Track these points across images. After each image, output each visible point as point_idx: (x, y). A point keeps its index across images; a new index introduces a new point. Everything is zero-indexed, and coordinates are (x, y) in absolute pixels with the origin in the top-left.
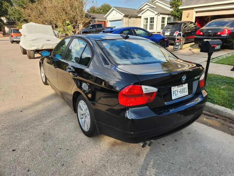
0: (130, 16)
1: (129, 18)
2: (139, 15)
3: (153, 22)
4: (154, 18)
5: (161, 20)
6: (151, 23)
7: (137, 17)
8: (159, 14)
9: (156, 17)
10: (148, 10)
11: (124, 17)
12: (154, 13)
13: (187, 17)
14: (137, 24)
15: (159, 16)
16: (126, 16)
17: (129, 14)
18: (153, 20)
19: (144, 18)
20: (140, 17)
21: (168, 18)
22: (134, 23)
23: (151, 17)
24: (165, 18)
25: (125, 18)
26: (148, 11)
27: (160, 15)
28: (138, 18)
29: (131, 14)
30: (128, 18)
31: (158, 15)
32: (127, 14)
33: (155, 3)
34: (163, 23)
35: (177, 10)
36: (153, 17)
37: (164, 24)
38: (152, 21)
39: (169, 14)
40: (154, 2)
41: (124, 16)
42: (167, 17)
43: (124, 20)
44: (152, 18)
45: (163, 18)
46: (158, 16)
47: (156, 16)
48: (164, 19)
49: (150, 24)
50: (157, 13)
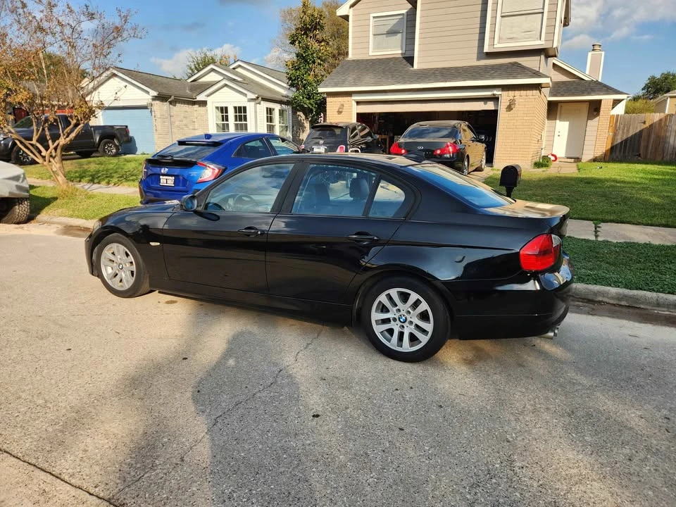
0: (173, 97)
1: (171, 103)
2: (201, 97)
3: (245, 120)
4: (245, 108)
5: (265, 115)
6: (238, 122)
7: (194, 103)
8: (260, 98)
9: (250, 107)
10: (226, 85)
11: (153, 100)
12: (246, 95)
13: (340, 112)
14: (194, 122)
15: (260, 103)
16: (161, 98)
17: (170, 93)
18: (243, 114)
19: (217, 108)
20: (204, 103)
21: (280, 110)
22: (185, 117)
23: (237, 105)
24: (273, 109)
25: (158, 102)
26: (225, 88)
27: (262, 102)
28: (197, 106)
29: (177, 93)
30: (168, 103)
31: (257, 101)
32: (165, 92)
33: (234, 69)
34: (271, 122)
35: (308, 95)
36: (242, 105)
37: (273, 126)
38: (240, 116)
39: (281, 102)
40: (231, 67)
41: (156, 97)
42: (277, 107)
43: (154, 108)
44: (240, 108)
45: (270, 111)
46: (258, 105)
47: (252, 104)
48: (271, 114)
49: (236, 125)
50: (254, 96)
